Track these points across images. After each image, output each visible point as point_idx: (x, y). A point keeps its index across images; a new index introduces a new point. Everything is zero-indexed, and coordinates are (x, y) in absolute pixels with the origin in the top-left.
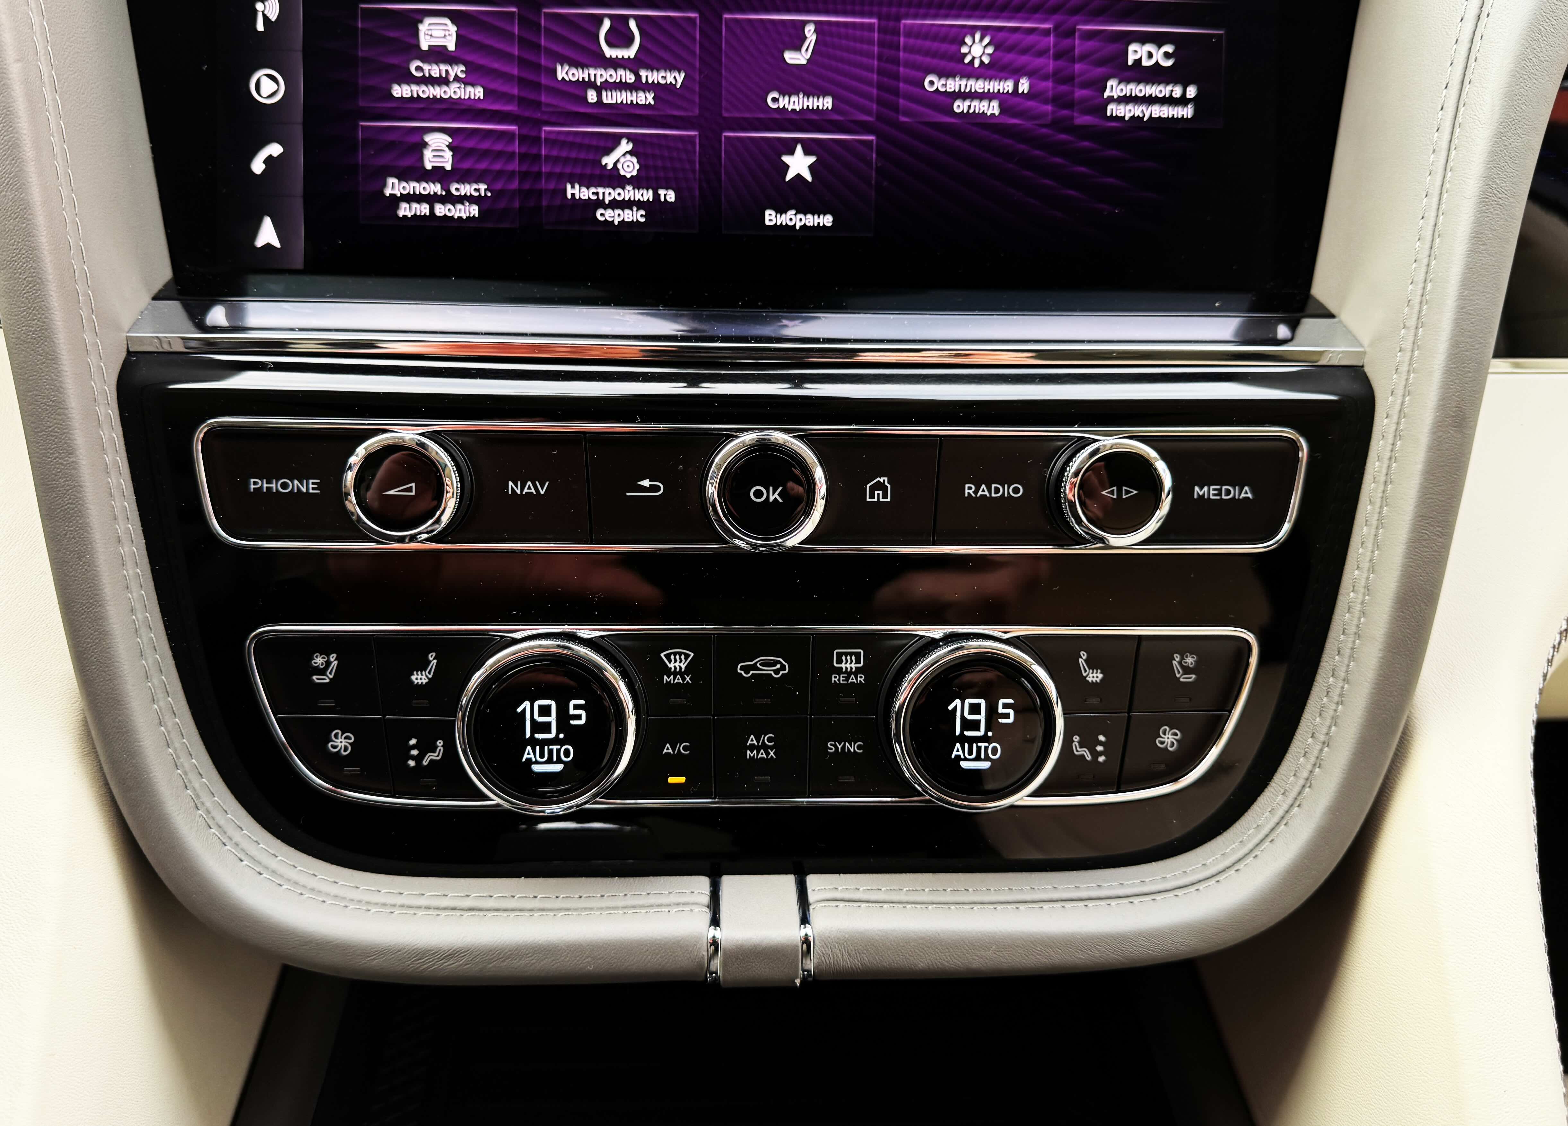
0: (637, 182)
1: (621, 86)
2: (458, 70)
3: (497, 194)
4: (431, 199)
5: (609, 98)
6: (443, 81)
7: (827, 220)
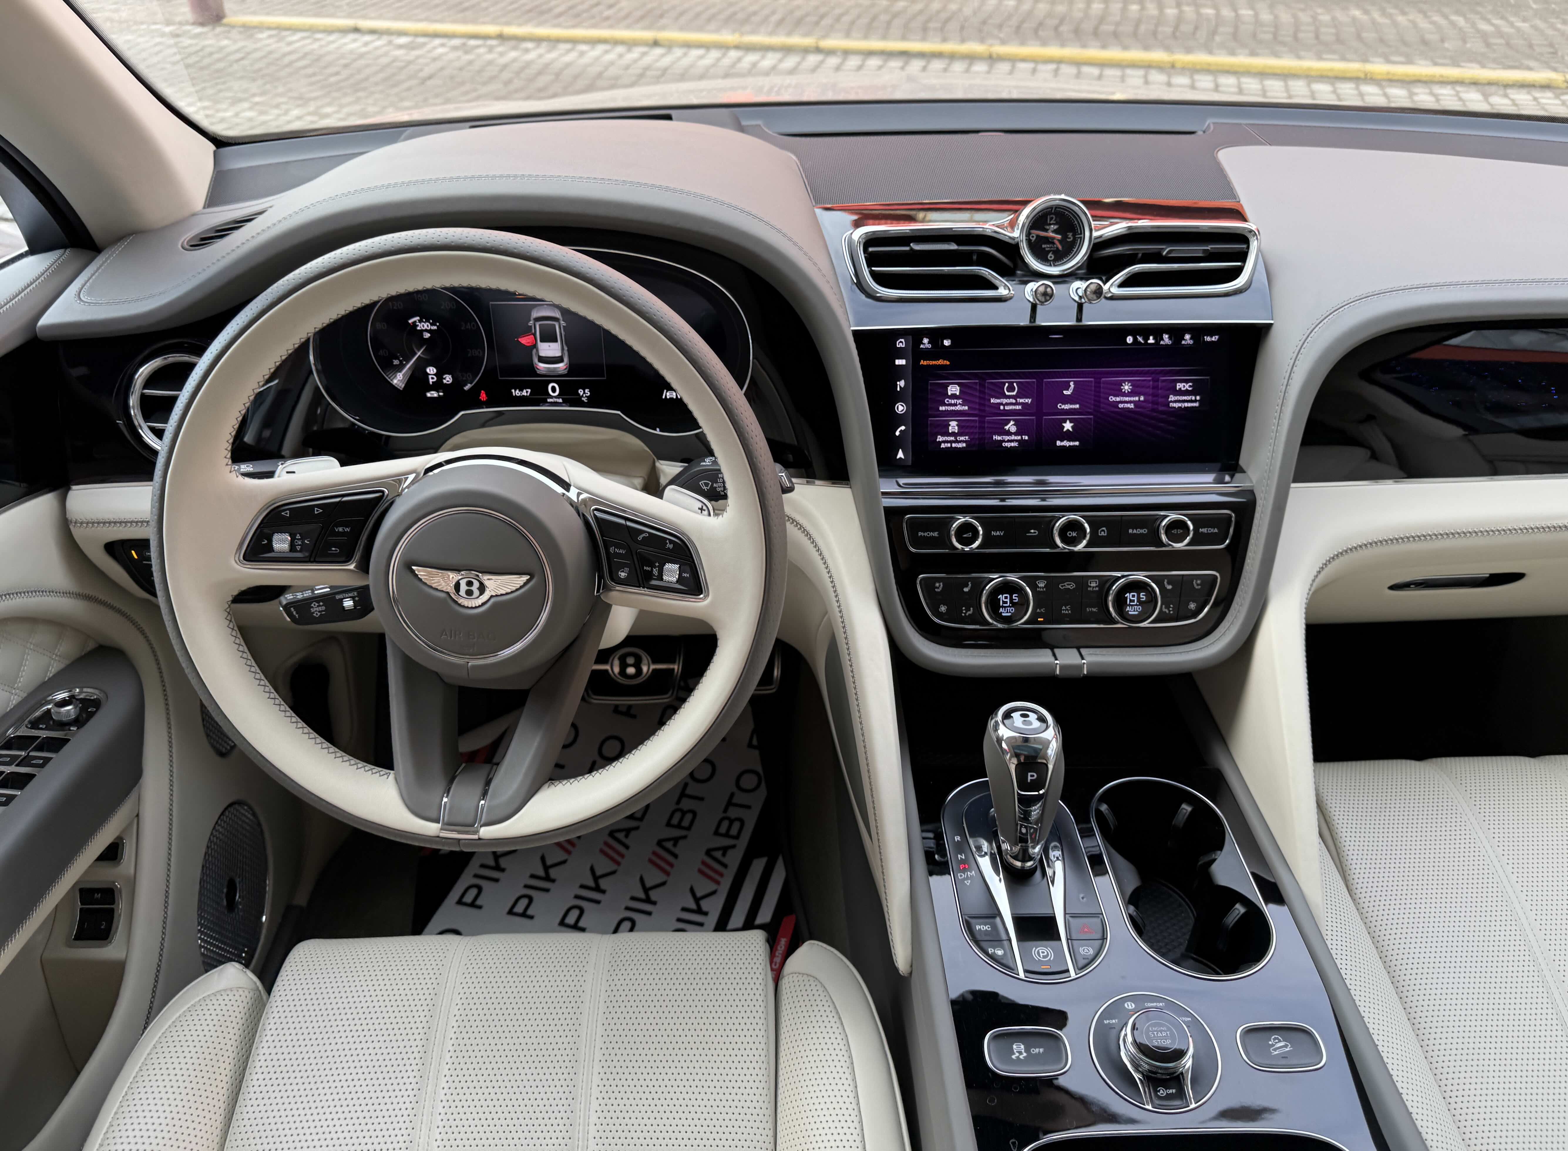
0: (1015, 434)
1: (1011, 404)
2: (960, 401)
3: (971, 439)
4: (951, 442)
5: (1007, 408)
6: (955, 405)
7: (1077, 443)
